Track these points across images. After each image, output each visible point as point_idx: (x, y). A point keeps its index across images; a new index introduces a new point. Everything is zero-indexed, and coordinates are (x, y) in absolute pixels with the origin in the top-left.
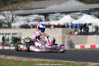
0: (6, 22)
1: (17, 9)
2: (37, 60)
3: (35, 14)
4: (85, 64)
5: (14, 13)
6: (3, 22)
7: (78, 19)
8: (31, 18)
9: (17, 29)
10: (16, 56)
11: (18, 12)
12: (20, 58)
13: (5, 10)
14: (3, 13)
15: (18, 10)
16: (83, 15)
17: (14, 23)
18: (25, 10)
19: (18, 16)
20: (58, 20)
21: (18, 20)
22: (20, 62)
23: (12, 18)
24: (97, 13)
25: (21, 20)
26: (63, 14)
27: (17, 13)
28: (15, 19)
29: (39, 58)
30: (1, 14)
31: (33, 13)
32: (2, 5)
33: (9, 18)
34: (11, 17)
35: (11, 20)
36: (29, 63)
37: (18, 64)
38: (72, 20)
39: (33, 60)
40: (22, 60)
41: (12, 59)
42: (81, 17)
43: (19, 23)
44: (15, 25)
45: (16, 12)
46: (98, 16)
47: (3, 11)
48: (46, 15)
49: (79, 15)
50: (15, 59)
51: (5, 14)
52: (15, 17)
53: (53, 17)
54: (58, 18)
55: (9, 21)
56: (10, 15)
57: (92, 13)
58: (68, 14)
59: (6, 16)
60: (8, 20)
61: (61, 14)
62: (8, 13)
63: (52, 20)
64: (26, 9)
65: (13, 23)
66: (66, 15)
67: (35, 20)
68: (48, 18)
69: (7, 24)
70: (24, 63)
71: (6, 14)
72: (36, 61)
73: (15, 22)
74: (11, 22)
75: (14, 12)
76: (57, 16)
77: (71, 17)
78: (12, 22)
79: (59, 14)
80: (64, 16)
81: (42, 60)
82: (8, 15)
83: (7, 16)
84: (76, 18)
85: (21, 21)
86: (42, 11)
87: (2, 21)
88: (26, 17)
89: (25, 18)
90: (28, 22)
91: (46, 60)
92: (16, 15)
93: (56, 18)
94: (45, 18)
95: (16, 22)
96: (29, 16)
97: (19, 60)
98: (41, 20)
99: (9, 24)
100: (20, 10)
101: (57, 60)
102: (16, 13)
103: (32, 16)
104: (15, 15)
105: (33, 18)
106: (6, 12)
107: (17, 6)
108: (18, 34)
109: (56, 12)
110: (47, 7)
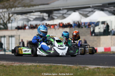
0: (2, 22)
2: (30, 64)
3: (36, 12)
4: (83, 67)
5: (11, 11)
7: (88, 16)
8: (31, 16)
10: (6, 60)
11: (15, 9)
12: (11, 63)
16: (95, 12)
17: (11, 23)
19: (15, 15)
20: (65, 18)
21: (15, 19)
22: (10, 67)
23: (8, 17)
24: (112, 8)
25: (19, 19)
26: (71, 11)
27: (15, 11)
28: (12, 18)
29: (33, 62)
31: (34, 11)
33: (4, 17)
34: (6, 15)
36: (20, 67)
37: (7, 69)
38: (81, 18)
39: (25, 64)
40: (13, 65)
41: (2, 64)
42: (92, 14)
43: (17, 23)
44: (11, 25)
45: (13, 9)
46: (114, 12)
48: (50, 13)
49: (90, 12)
50: (5, 64)
52: (12, 16)
53: (58, 15)
54: (65, 15)
55: (5, 21)
56: (6, 14)
57: (106, 9)
58: (76, 11)
60: (3, 20)
61: (68, 11)
62: (3, 11)
63: (57, 19)
65: (9, 23)
66: (75, 11)
67: (36, 19)
68: (52, 16)
69: (2, 24)
70: (14, 68)
71: (1, 13)
72: (28, 65)
74: (7, 21)
75: (11, 9)
76: (63, 14)
77: (80, 14)
78: (8, 22)
79: (65, 11)
80: (72, 13)
81: (36, 64)
82: (3, 14)
83: (2, 15)
84: (86, 16)
86: (44, 8)
88: (25, 15)
89: (24, 17)
90: (28, 22)
91: (40, 65)
93: (62, 15)
94: (49, 16)
95: (14, 21)
96: (29, 14)
97: (9, 65)
98: (43, 19)
99: (4, 24)
100: (18, 7)
101: (54, 64)
102: (13, 11)
103: (32, 14)
104: (11, 13)
105: (34, 17)
107: (14, 2)
108: (15, 37)
109: (61, 8)
110: (51, 3)
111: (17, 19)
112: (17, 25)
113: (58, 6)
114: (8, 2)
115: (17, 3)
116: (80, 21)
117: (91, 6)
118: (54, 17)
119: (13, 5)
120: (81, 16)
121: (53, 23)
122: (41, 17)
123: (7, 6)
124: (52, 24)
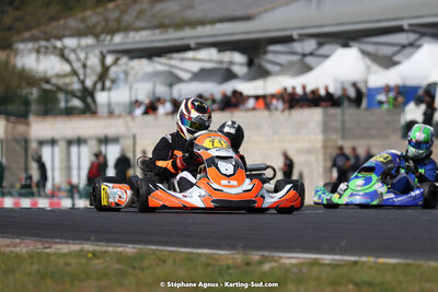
0: (76, 86)
1: (123, 24)
3: (200, 46)
5: (110, 44)
6: (59, 89)
7: (397, 63)
8: (187, 65)
9: (120, 116)
13: (67, 33)
14: (59, 44)
15: (127, 29)
16: (419, 46)
17: (110, 89)
18: (157, 31)
19: (124, 60)
20: (308, 69)
21: (126, 74)
23: (99, 69)
25: (140, 73)
26: (330, 43)
27: (121, 44)
28: (113, 71)
30: (51, 49)
31: (192, 43)
32: (54, 9)
33: (84, 66)
34: (94, 61)
35: (94, 78)
38: (368, 68)
42: (411, 55)
43: (131, 88)
44: (109, 98)
45: (118, 38)
47: (60, 38)
48: (253, 50)
49: (404, 47)
51: (67, 52)
52: (116, 62)
53: (283, 59)
54: (310, 60)
55: (89, 83)
56: (91, 55)
58: (351, 43)
59: (72, 57)
60: (82, 77)
61: (320, 45)
62: (79, 46)
63: (279, 73)
64: (162, 26)
65: (103, 89)
66: (346, 45)
67: (202, 75)
69: (79, 94)
71: (74, 51)
73: (115, 86)
74: (95, 84)
75: (109, 37)
76: (304, 55)
77: (365, 53)
78: (99, 86)
79: (310, 45)
80: (333, 51)
82: (82, 56)
83: (79, 59)
84: (388, 62)
85: (139, 81)
86: (231, 34)
87: (54, 81)
88: (163, 60)
89: (160, 65)
90: (171, 85)
92: (120, 55)
93: (301, 60)
94: (250, 63)
95: (122, 84)
96: (178, 55)
98: (229, 75)
100: (137, 30)
103: (190, 54)
104: (110, 52)
105: (195, 67)
106: (70, 42)
107: (124, 12)
108: (122, 141)
109: (295, 34)
110: (260, 13)
111: (132, 73)
112: (131, 96)
113: (282, 26)
114: (100, 10)
115: (133, 12)
116: (366, 82)
117: (405, 24)
118: (269, 67)
119: (118, 20)
120: (368, 61)
121: (265, 88)
122: (225, 66)
123: (95, 26)
124: (260, 92)
